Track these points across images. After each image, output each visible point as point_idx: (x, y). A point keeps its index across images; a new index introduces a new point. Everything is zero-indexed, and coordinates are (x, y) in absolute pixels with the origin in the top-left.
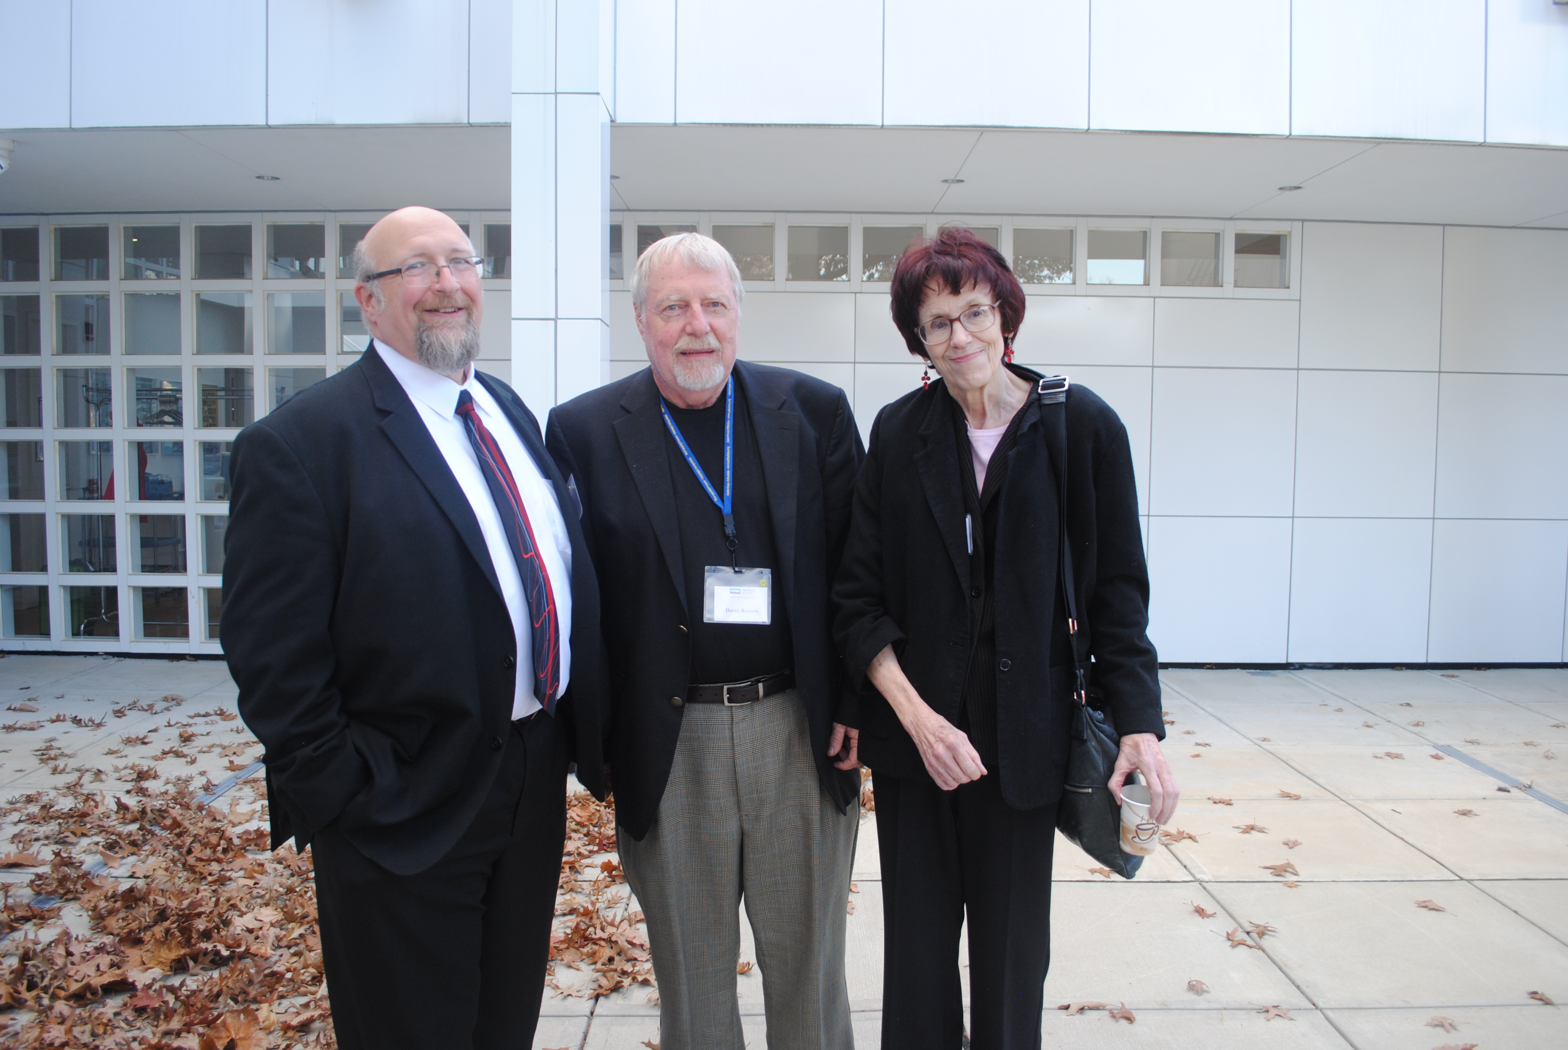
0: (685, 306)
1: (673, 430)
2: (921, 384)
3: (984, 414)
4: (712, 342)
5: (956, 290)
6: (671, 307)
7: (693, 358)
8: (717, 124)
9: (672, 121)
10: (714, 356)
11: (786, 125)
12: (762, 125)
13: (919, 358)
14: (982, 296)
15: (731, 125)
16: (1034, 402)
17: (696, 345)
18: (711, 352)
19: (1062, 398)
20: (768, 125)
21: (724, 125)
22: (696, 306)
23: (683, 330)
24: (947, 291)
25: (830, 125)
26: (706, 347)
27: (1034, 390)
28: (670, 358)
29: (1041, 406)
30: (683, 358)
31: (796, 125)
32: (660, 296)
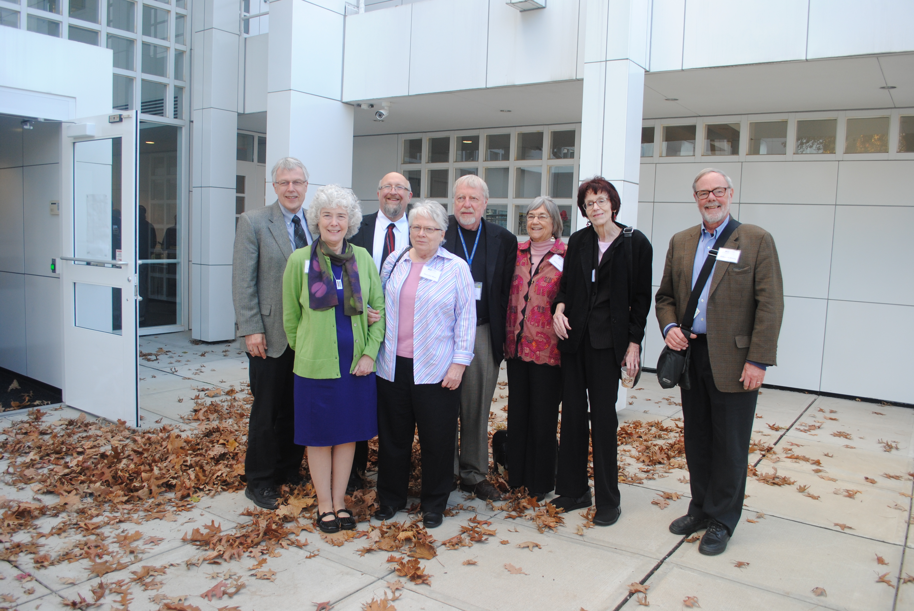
0: (465, 198)
1: (460, 234)
2: (586, 226)
3: (604, 237)
4: (471, 210)
5: (596, 193)
6: (460, 198)
7: (465, 214)
8: (706, 68)
9: (680, 68)
10: (472, 215)
11: (746, 65)
12: (732, 66)
13: (585, 218)
14: (604, 196)
15: (714, 67)
16: (621, 235)
17: (466, 211)
18: (471, 213)
19: (631, 235)
20: (736, 66)
21: (710, 68)
22: (467, 198)
23: (463, 206)
24: (593, 193)
25: (773, 62)
26: (469, 212)
27: (622, 231)
28: (459, 215)
29: (624, 237)
30: (463, 215)
31: (753, 64)
32: (458, 194)
